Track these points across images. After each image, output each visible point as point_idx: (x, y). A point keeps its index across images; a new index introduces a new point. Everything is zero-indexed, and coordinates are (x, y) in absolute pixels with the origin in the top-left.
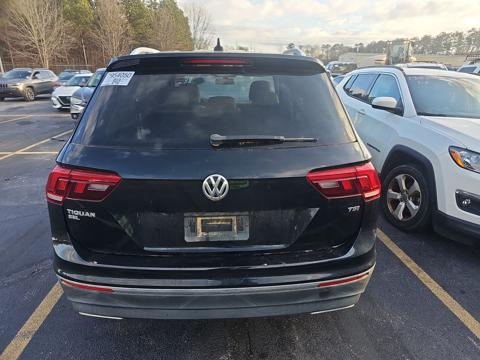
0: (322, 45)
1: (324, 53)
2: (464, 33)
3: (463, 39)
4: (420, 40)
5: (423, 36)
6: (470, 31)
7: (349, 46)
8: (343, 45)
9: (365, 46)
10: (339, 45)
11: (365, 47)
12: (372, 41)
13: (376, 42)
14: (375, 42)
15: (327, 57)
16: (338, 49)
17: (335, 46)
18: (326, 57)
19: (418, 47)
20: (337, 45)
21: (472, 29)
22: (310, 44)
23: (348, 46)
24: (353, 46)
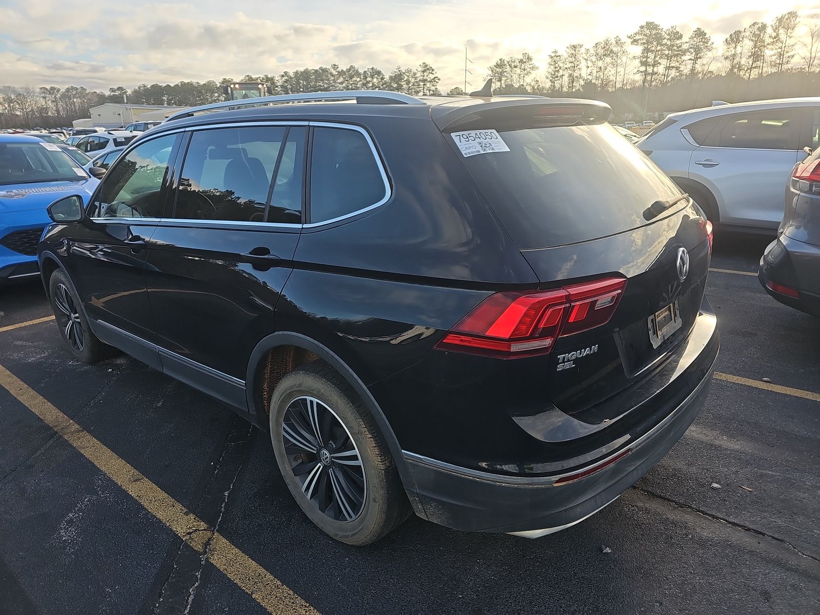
0: (41, 88)
1: (49, 102)
2: (277, 79)
3: (277, 87)
4: (218, 85)
5: (221, 80)
6: (283, 76)
7: (98, 91)
8: (86, 90)
9: (129, 92)
10: (77, 89)
11: (130, 95)
12: (140, 84)
13: (149, 87)
14: (145, 86)
15: (58, 111)
16: (77, 96)
17: (68, 90)
18: (55, 111)
19: (219, 96)
20: (72, 88)
21: (285, 72)
22: (12, 86)
23: (95, 92)
24: (107, 93)
